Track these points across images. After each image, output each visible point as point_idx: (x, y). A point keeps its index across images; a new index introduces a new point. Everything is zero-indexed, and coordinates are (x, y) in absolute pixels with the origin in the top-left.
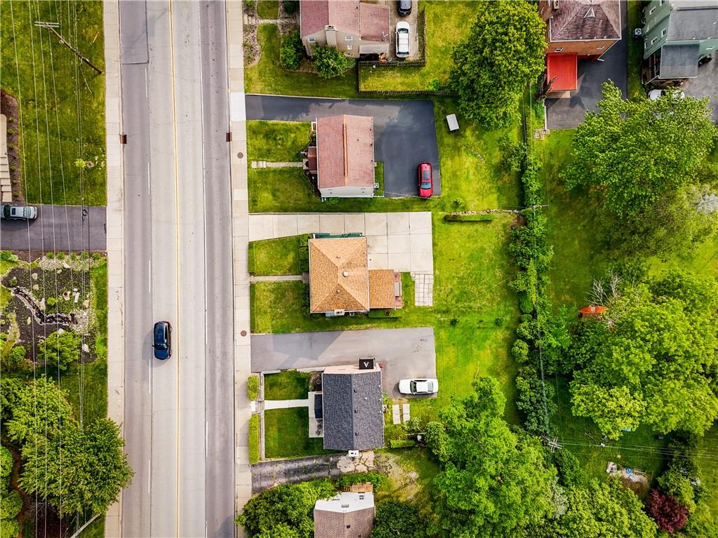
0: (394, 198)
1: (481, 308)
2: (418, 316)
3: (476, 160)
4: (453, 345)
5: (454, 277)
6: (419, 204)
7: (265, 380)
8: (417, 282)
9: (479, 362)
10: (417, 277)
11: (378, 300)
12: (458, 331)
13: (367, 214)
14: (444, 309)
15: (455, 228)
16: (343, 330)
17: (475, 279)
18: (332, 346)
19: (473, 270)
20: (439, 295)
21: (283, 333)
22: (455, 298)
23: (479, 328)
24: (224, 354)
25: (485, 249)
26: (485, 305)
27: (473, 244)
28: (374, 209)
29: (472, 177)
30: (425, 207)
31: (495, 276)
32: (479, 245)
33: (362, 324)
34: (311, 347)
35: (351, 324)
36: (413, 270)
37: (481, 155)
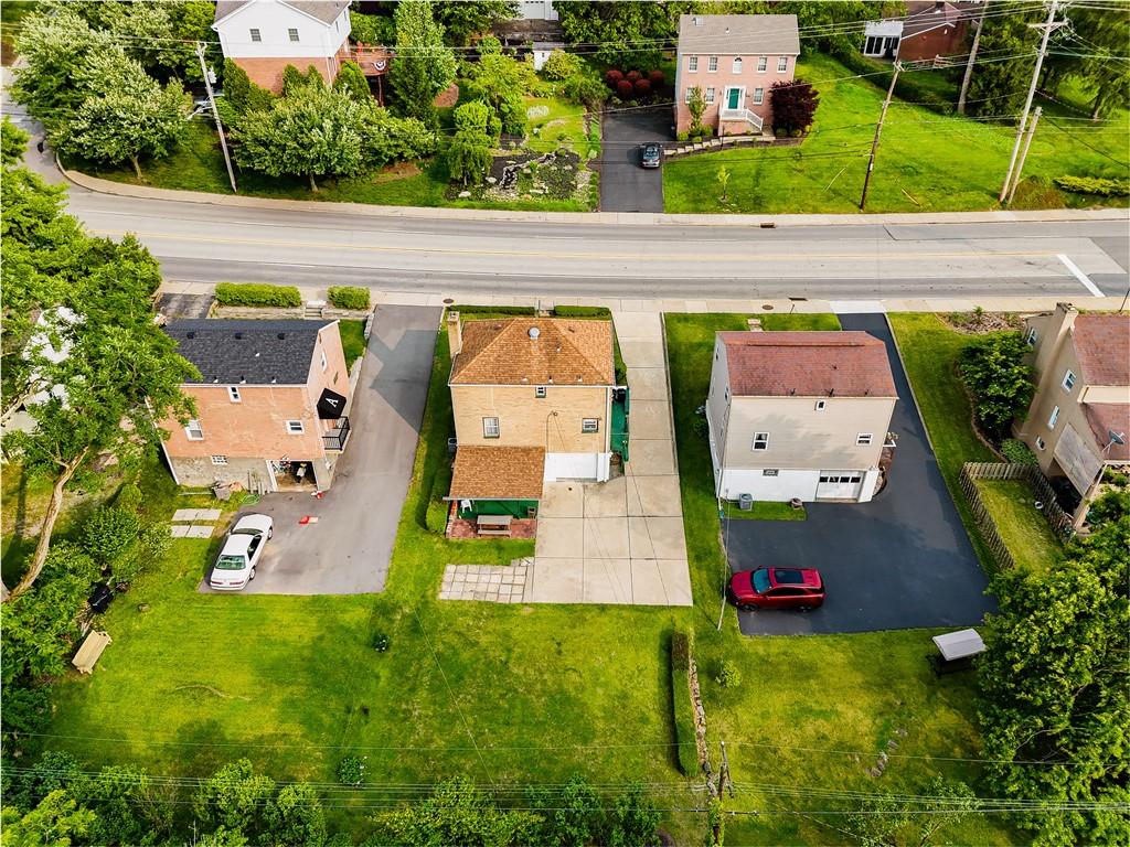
0: (720, 535)
2: (419, 567)
7: (357, 322)
8: (507, 570)
9: (247, 699)
10: (521, 571)
12: (357, 652)
13: (676, 479)
14: (425, 625)
15: (651, 662)
16: (420, 432)
17: (497, 707)
18: (392, 412)
19: (525, 702)
20: (465, 614)
21: (436, 346)
22: (449, 653)
23: (348, 710)
30: (703, 595)
33: (426, 464)
34: (397, 381)
36: (539, 562)
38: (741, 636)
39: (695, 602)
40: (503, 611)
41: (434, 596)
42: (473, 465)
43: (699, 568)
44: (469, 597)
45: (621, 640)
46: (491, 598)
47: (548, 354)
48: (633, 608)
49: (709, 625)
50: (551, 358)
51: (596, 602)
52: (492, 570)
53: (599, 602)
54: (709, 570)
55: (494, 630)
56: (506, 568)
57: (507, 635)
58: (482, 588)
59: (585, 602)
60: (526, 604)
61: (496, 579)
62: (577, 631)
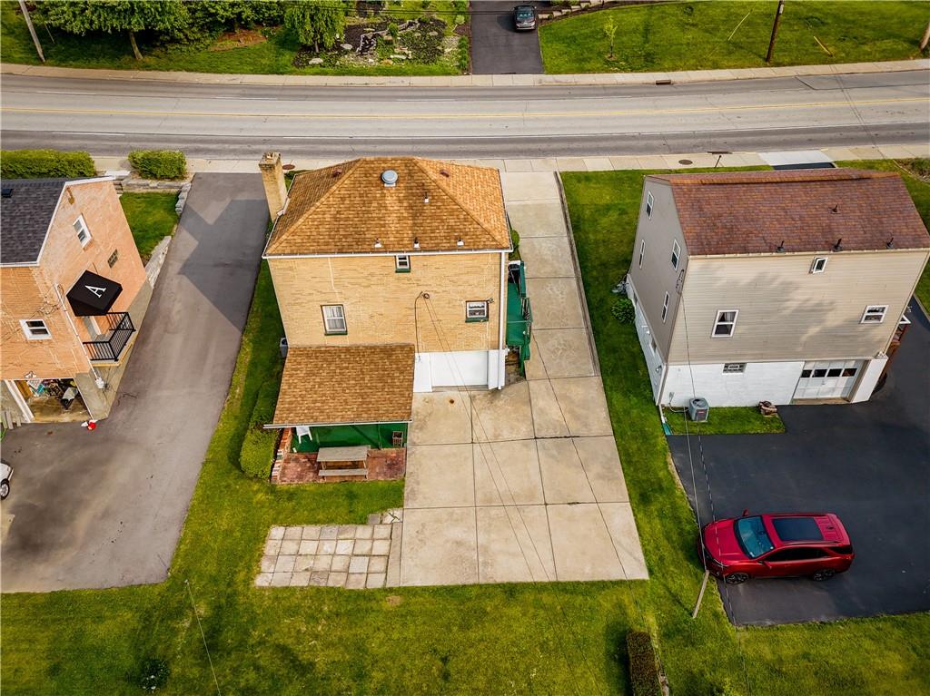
0: (670, 460)
2: (228, 533)
5: (364, 677)
6: (668, 539)
8: (362, 532)
10: (383, 531)
13: (596, 381)
14: (229, 637)
16: (244, 331)
18: (206, 304)
20: (293, 612)
22: (263, 686)
30: (662, 559)
36: (411, 517)
38: (730, 628)
39: (651, 572)
40: (355, 604)
41: (248, 581)
42: (310, 374)
43: (648, 515)
44: (301, 581)
45: (543, 646)
46: (336, 581)
47: (411, 207)
48: (559, 587)
49: (678, 611)
50: (416, 212)
51: (499, 581)
52: (339, 533)
53: (505, 580)
54: (661, 516)
55: (340, 639)
56: (360, 528)
57: (360, 648)
58: (322, 564)
59: (482, 581)
60: (391, 590)
61: (345, 547)
62: (472, 635)
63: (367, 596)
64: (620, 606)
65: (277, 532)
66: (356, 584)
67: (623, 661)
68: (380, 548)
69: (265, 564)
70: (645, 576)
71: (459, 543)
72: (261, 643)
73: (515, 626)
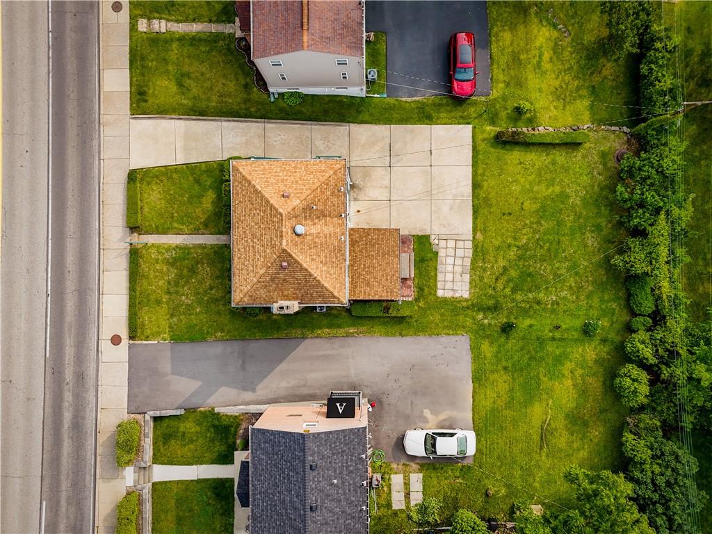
0: (404, 99)
1: (558, 304)
2: (442, 315)
3: (555, 34)
4: (505, 368)
5: (509, 246)
6: (450, 112)
7: (155, 427)
8: (442, 253)
9: (550, 402)
10: (443, 244)
11: (368, 284)
12: (512, 343)
13: (354, 127)
14: (491, 302)
15: (515, 156)
16: (304, 338)
17: (549, 250)
18: (283, 366)
19: (545, 234)
20: (481, 278)
21: (192, 340)
22: (511, 285)
23: (553, 339)
24: (80, 377)
25: (568, 197)
26: (565, 298)
27: (547, 187)
28: (366, 117)
29: (546, 66)
30: (461, 117)
31: (586, 246)
32: (557, 189)
33: (339, 327)
34: (244, 369)
35: (320, 328)
36: (434, 230)
37: (566, 27)
39: (469, 124)
40: (479, 252)
41: (466, 300)
43: (437, 118)
44: (467, 278)
45: (500, 174)
46: (468, 262)
47: (318, 218)
48: (475, 165)
49: (485, 116)
50: (322, 215)
51: (471, 191)
52: (442, 264)
53: (471, 188)
54: (439, 112)
55: (494, 257)
56: (440, 254)
57: (498, 248)
58: (458, 269)
59: (471, 198)
60: (474, 237)
61: (450, 260)
62: (494, 202)
63: (475, 247)
64: (484, 140)
65: (440, 293)
66: (470, 253)
67: (505, 143)
68: (451, 244)
69: (457, 295)
70: (471, 126)
71: (451, 208)
72: (494, 289)
73: (491, 185)
